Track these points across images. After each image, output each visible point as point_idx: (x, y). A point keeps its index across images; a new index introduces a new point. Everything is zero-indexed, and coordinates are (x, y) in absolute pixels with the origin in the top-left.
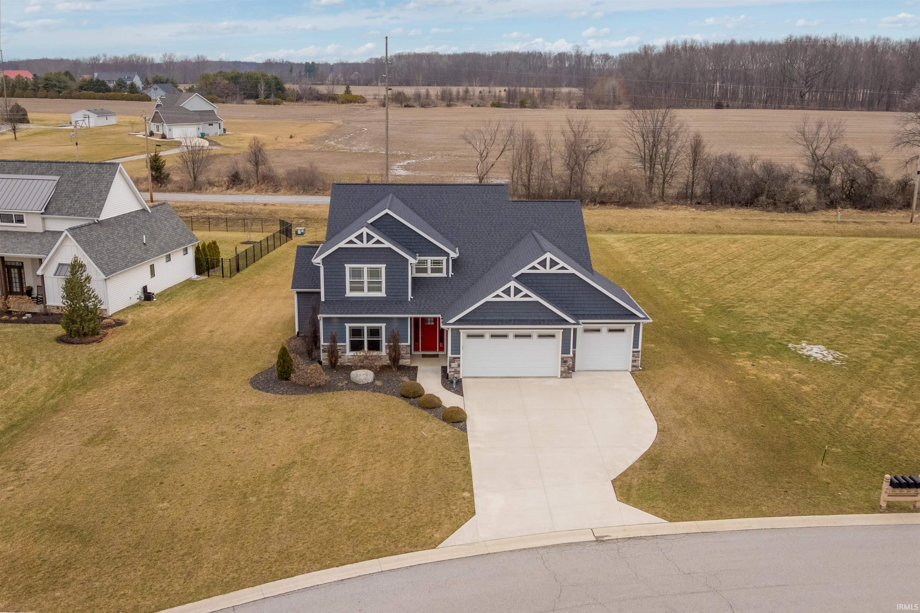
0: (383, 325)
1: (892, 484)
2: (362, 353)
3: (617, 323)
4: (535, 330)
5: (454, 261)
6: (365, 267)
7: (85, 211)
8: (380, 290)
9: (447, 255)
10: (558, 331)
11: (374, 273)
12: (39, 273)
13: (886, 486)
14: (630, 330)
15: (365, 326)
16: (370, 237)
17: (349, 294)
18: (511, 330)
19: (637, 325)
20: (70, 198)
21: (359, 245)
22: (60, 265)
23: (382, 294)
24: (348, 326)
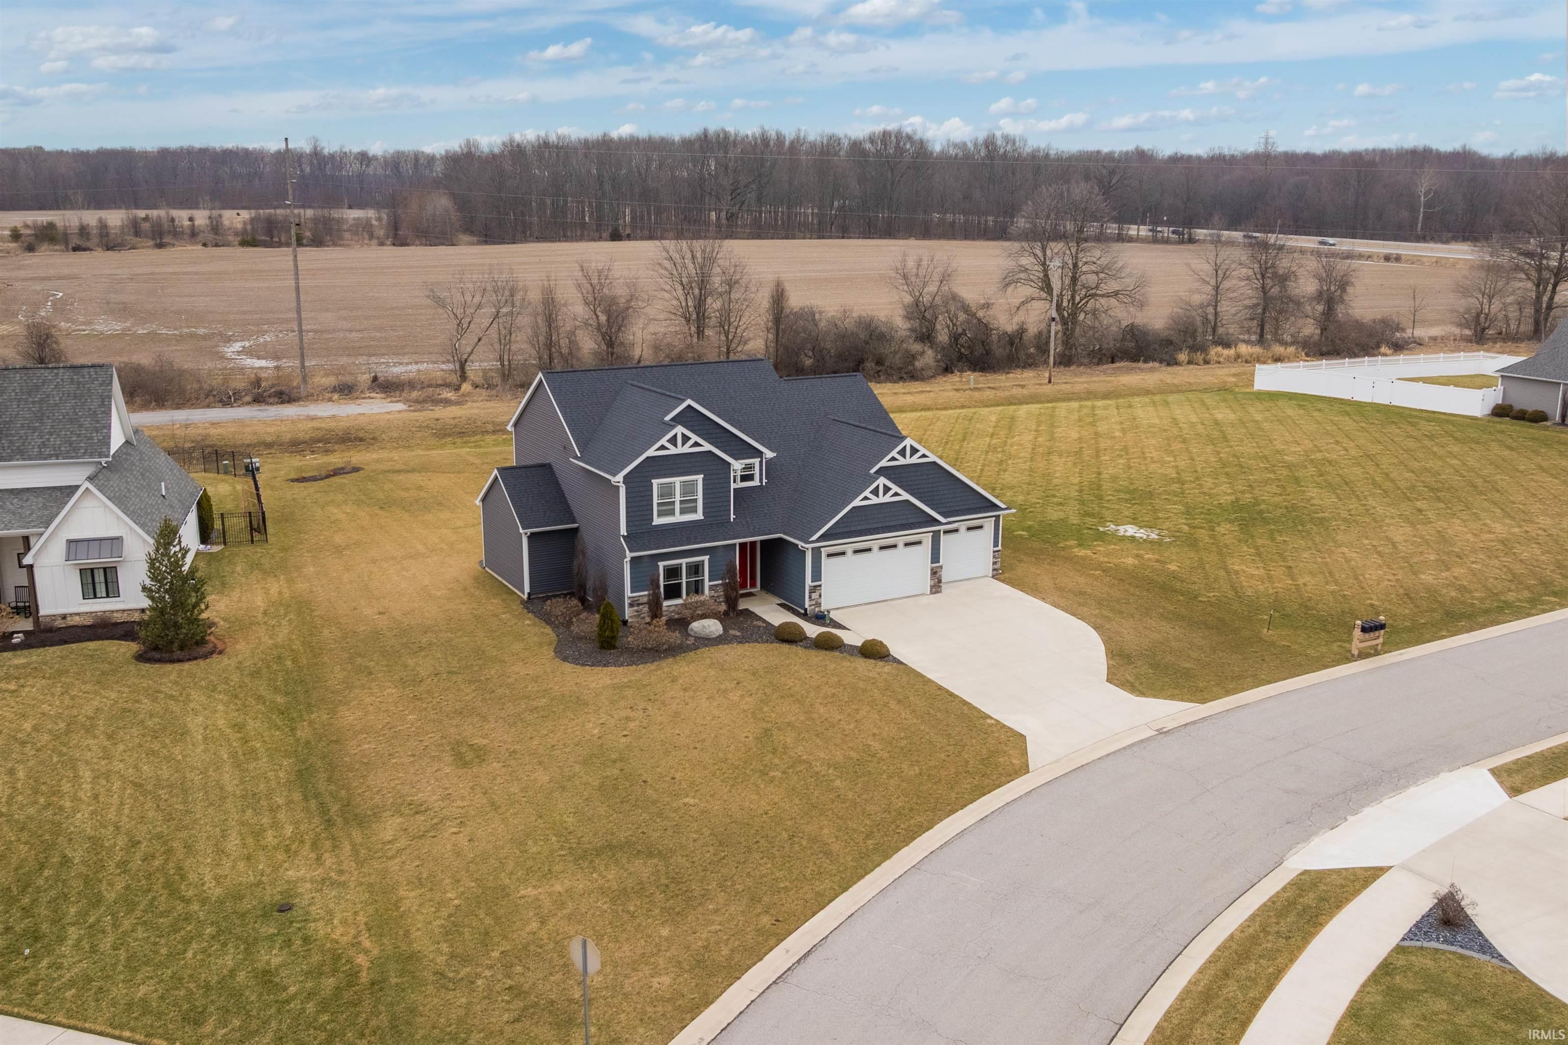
0: (706, 558)
1: (1364, 630)
2: (679, 601)
3: (974, 519)
4: (900, 537)
5: (769, 462)
6: (677, 481)
7: (76, 450)
8: (694, 510)
9: (760, 454)
10: (925, 535)
11: (688, 489)
12: (27, 560)
13: (1357, 632)
14: (989, 525)
15: (684, 562)
16: (686, 439)
17: (657, 521)
18: (874, 541)
19: (998, 517)
20: (35, 429)
21: (673, 451)
22: (70, 542)
23: (699, 516)
24: (661, 565)
